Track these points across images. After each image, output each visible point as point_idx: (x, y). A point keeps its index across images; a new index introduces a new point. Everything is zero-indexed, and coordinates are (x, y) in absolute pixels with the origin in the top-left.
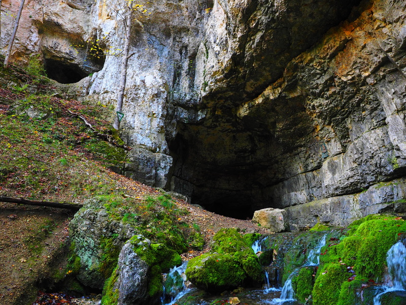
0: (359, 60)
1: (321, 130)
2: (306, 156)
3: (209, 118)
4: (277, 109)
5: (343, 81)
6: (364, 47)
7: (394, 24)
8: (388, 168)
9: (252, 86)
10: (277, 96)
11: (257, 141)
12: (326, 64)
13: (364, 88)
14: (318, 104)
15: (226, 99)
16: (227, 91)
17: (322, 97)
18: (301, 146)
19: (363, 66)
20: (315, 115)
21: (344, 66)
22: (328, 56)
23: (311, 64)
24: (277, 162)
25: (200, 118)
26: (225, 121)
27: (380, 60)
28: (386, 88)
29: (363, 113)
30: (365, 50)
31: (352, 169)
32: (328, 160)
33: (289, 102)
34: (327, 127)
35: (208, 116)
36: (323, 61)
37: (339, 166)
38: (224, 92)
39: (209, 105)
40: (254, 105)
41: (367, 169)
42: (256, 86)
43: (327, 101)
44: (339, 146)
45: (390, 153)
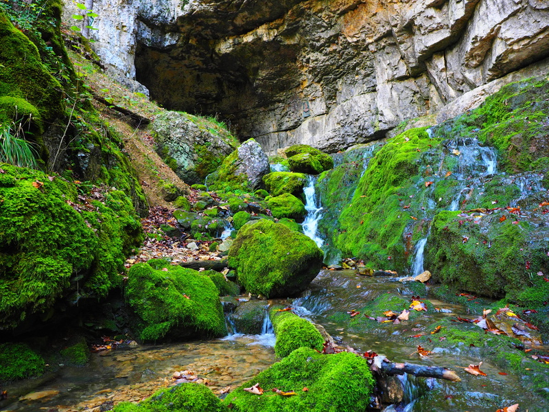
0: (367, 26)
1: (307, 87)
2: (283, 113)
3: (180, 47)
4: (265, 54)
5: (347, 41)
6: (375, 15)
7: (405, 4)
8: (369, 130)
9: (244, 20)
10: (271, 39)
11: (226, 87)
12: (335, 18)
13: (364, 53)
14: (314, 58)
15: (207, 27)
16: (212, 17)
17: (321, 52)
18: (279, 101)
19: (369, 32)
20: (305, 69)
21: (352, 27)
22: (339, 12)
23: (319, 15)
24: (245, 117)
25: (167, 43)
26: (198, 54)
27: (385, 31)
28: (383, 58)
29: (357, 77)
30: (374, 18)
31: (335, 131)
32: (309, 120)
33: (282, 48)
34: (315, 85)
35: (180, 43)
36: (332, 15)
37: (321, 126)
38: (208, 17)
39: (183, 29)
40: (240, 43)
41: (350, 130)
42: (248, 20)
43: (325, 57)
44: (324, 106)
45: (374, 117)
